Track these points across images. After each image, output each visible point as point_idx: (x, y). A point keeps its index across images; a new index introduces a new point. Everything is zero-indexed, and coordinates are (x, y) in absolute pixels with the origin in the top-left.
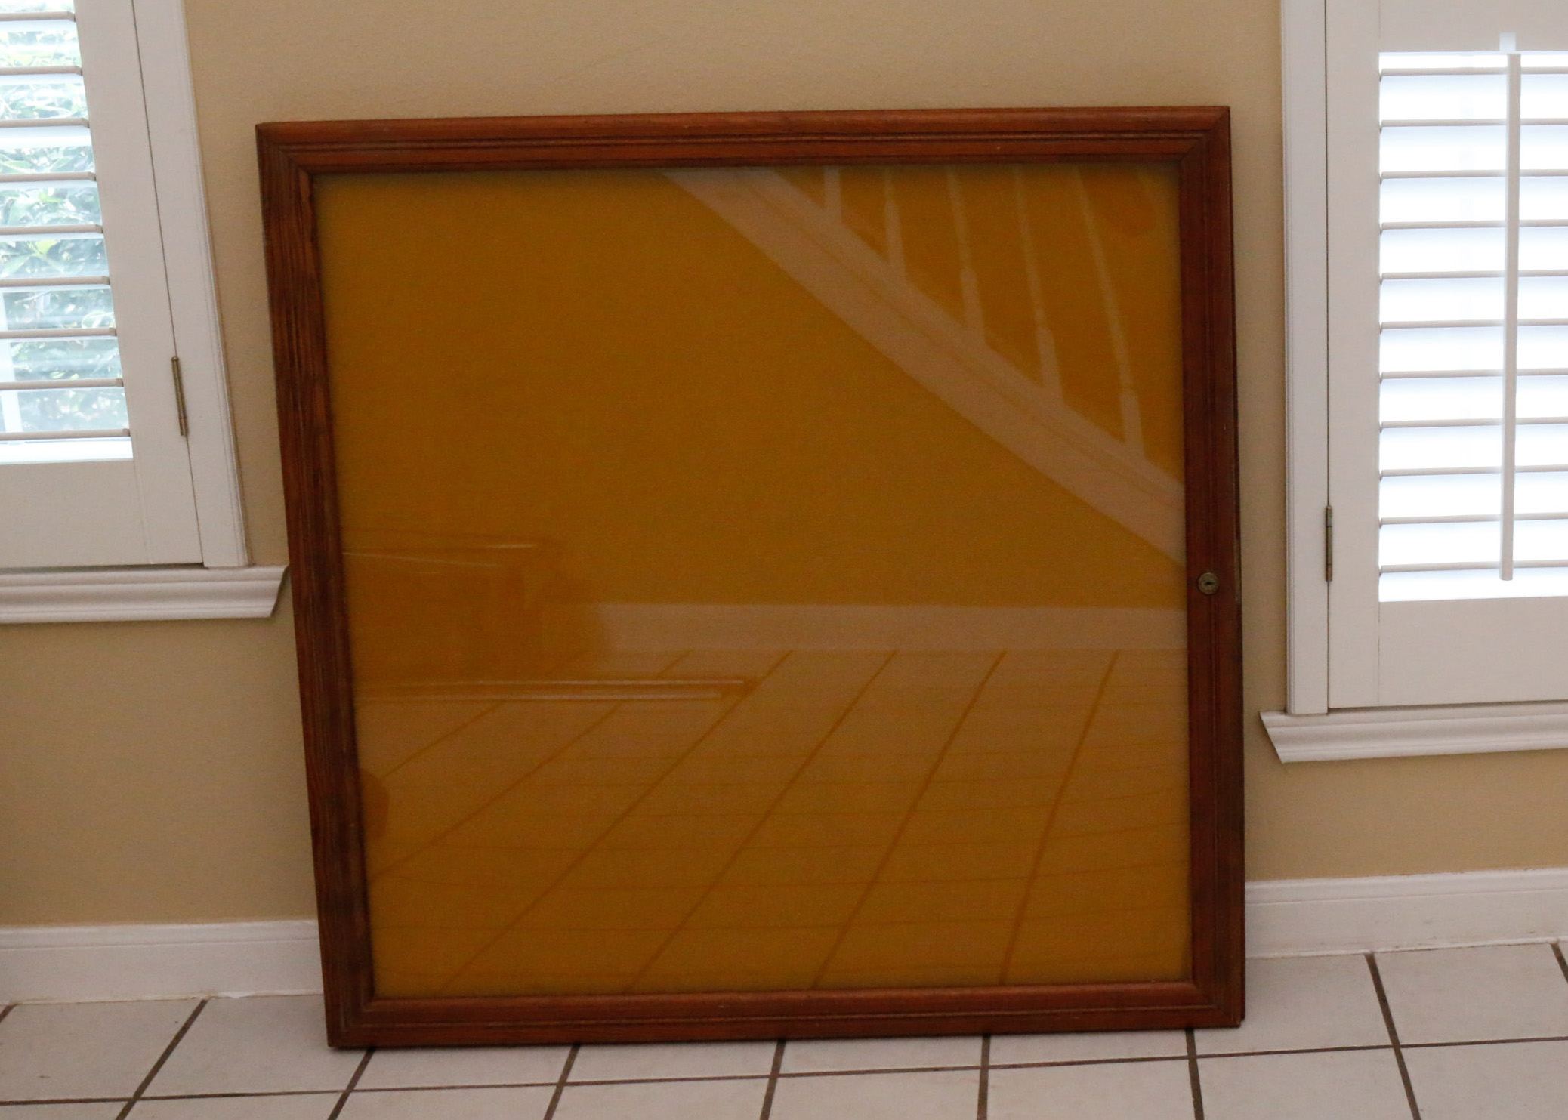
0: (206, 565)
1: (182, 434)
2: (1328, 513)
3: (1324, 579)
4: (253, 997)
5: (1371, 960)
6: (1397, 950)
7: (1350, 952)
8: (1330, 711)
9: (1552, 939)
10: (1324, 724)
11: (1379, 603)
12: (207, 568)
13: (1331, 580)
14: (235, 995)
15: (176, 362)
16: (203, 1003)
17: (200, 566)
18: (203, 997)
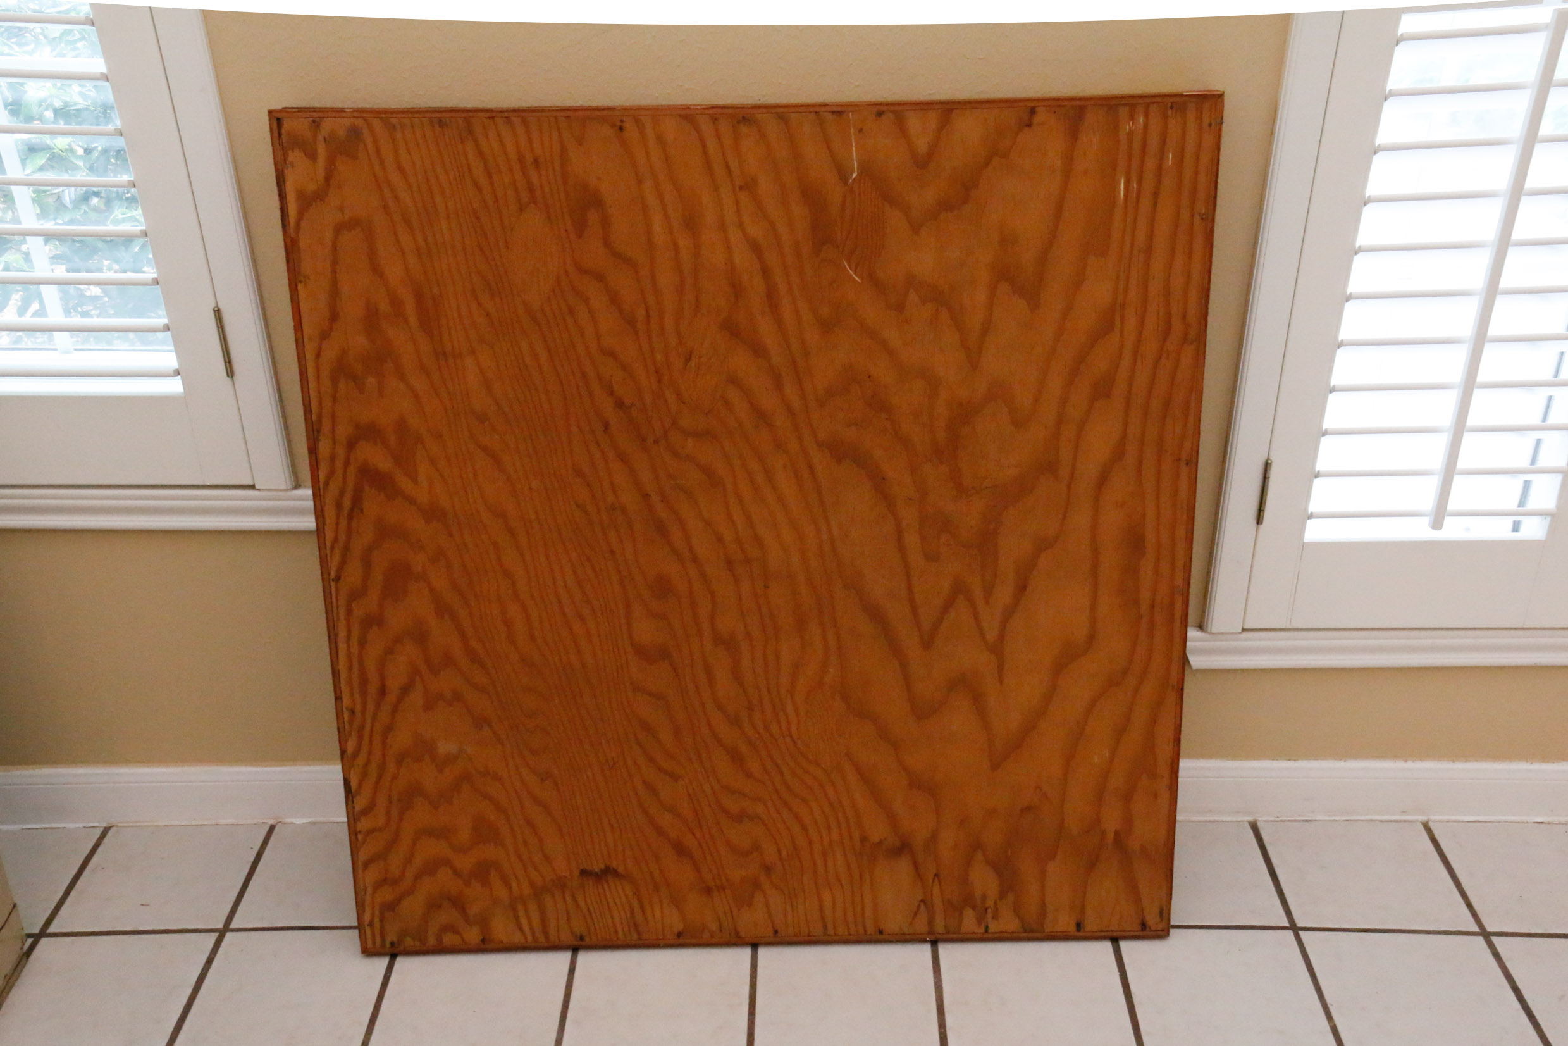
0: (257, 487)
1: (228, 376)
2: (1267, 466)
3: (1255, 522)
4: (314, 823)
5: (1254, 827)
6: (1277, 819)
7: (1234, 819)
8: (1244, 630)
9: (1424, 818)
10: (1237, 640)
11: (1304, 543)
12: (259, 490)
13: (1262, 523)
14: (299, 821)
15: (218, 313)
16: (272, 828)
17: (252, 487)
18: (271, 822)
